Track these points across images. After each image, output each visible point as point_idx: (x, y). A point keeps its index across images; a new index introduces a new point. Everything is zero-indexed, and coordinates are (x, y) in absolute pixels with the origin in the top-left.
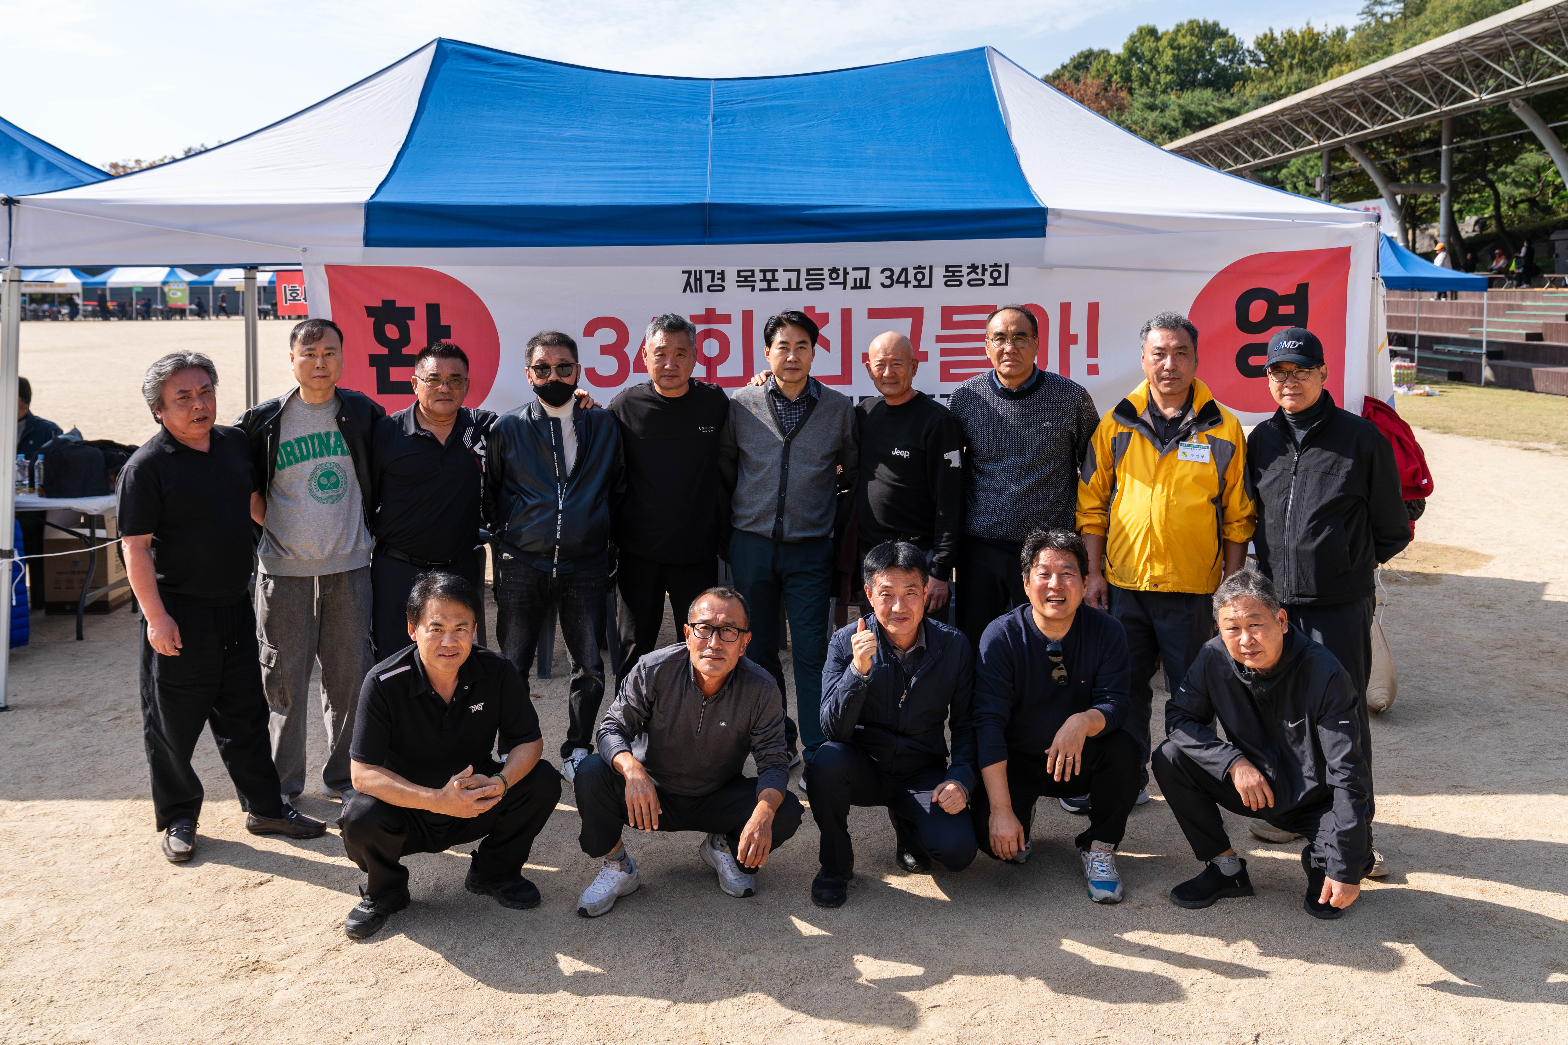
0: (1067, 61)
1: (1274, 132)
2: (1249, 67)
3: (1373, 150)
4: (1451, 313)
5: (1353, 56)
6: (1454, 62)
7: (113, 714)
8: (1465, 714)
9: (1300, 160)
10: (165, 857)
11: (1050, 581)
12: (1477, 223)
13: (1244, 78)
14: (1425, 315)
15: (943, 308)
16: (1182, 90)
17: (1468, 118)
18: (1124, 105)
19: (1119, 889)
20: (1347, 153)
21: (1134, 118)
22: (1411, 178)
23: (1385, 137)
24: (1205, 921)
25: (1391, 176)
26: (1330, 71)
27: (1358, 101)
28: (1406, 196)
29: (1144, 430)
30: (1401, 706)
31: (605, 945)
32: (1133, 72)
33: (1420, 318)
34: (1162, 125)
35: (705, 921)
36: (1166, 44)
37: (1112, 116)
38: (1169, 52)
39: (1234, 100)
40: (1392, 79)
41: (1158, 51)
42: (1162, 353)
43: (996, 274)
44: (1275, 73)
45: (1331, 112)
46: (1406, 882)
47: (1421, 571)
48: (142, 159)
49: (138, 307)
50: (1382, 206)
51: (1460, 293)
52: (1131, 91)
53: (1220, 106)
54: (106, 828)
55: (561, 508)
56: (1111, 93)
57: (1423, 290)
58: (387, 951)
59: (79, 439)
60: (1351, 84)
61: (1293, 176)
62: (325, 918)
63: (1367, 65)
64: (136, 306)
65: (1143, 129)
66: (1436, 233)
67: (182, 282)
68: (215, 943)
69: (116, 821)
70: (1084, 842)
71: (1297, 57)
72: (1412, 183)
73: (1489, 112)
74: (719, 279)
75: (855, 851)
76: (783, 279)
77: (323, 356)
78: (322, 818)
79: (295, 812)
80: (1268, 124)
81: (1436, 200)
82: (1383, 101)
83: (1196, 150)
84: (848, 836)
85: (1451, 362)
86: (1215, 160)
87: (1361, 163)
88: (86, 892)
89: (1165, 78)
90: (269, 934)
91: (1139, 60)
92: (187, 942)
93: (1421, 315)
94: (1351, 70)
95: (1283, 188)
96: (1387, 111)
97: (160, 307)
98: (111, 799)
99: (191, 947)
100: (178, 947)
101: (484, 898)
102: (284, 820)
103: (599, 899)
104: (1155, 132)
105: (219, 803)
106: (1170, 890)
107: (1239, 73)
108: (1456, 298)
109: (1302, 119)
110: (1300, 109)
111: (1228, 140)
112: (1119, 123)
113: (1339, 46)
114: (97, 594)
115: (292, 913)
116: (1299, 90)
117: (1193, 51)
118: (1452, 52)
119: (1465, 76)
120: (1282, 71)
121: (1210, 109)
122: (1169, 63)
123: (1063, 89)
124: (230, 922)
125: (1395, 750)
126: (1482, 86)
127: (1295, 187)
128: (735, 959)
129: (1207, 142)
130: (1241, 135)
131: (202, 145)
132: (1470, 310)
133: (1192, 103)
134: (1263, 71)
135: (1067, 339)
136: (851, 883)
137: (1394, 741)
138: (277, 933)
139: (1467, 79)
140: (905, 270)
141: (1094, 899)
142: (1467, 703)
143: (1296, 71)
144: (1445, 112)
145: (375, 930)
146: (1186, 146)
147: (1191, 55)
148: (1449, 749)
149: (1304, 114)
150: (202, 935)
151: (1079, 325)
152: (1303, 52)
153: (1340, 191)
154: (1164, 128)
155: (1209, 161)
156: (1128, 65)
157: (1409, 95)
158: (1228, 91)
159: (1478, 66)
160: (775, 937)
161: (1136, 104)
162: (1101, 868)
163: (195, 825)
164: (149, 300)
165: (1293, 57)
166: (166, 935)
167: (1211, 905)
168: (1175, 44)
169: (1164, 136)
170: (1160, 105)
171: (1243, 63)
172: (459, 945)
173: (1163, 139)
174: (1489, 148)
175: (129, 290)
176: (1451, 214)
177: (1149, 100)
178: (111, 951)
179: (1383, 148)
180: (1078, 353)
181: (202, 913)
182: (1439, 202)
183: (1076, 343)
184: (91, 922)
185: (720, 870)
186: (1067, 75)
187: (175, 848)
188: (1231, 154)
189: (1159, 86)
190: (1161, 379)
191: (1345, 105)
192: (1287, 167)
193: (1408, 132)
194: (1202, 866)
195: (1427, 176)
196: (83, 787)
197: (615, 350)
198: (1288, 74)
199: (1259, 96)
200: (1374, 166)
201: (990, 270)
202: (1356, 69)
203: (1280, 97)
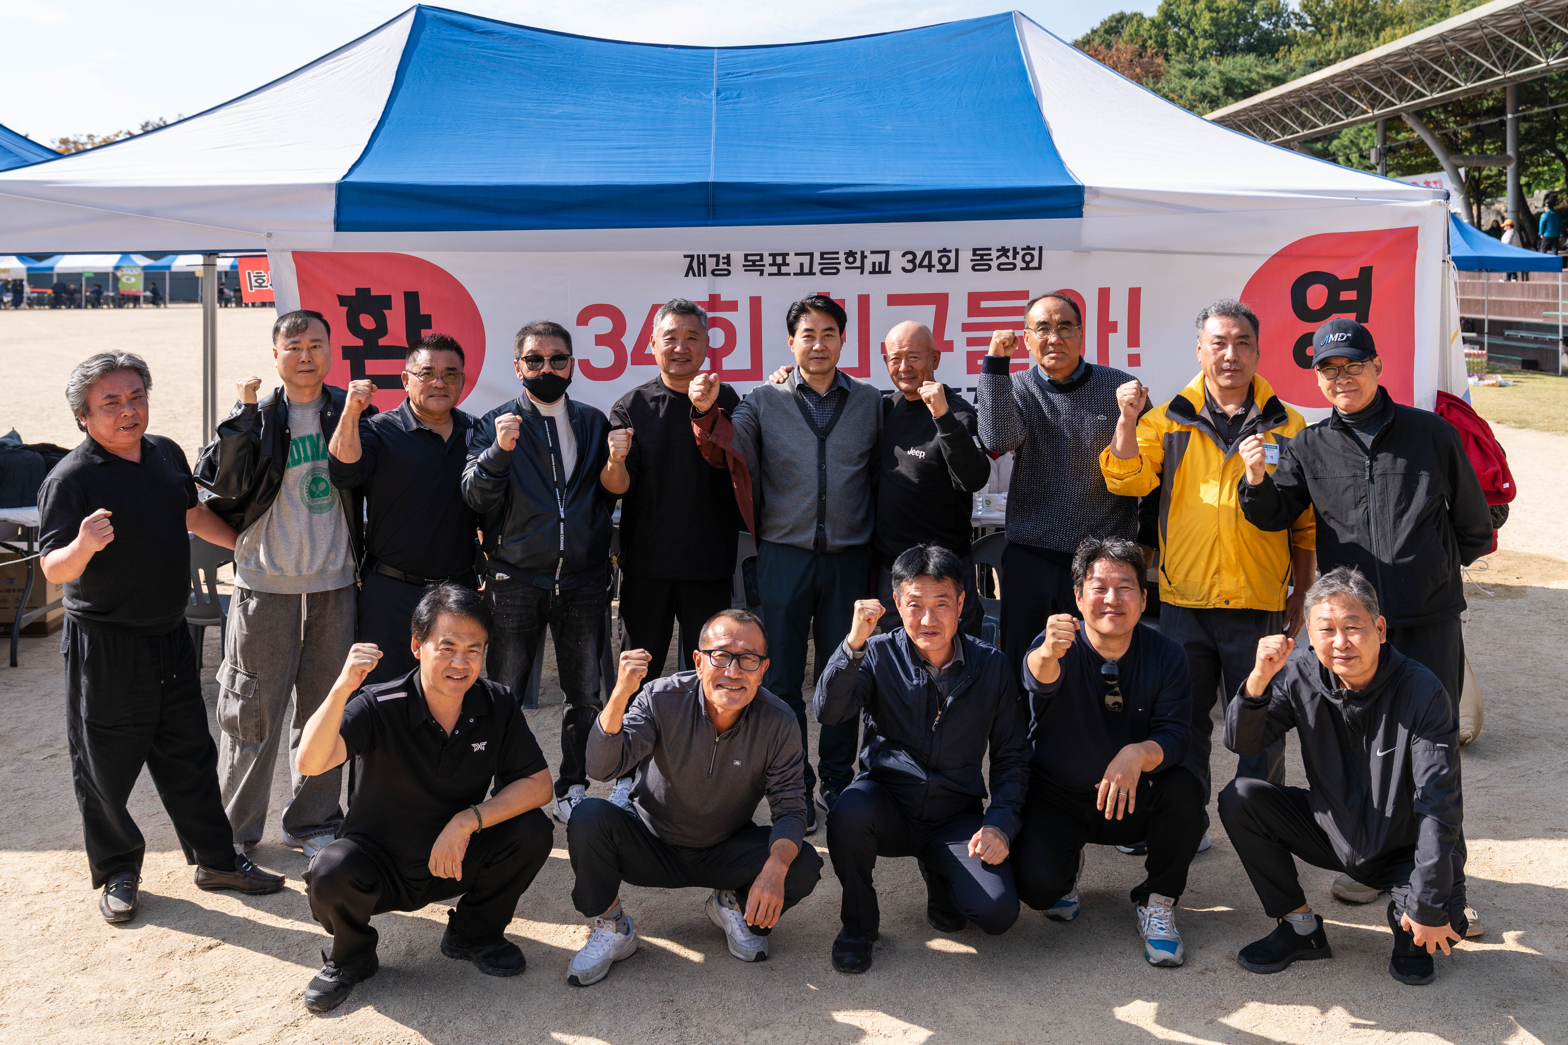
0: (1097, 25)
1: (1323, 100)
2: (1295, 31)
3: (1431, 118)
4: (1523, 296)
5: (1406, 19)
6: (1517, 25)
7: (48, 752)
8: (1560, 746)
9: (1352, 131)
10: (102, 917)
11: (1107, 596)
12: (1547, 197)
13: (1289, 42)
14: (1494, 298)
15: (970, 294)
16: (1222, 55)
17: (1535, 85)
18: (1160, 72)
19: (1180, 949)
20: (1404, 122)
21: (1172, 86)
22: (1473, 149)
23: (1444, 105)
24: (1278, 988)
25: (1452, 147)
26: (1382, 35)
27: (1415, 67)
28: (1470, 169)
29: (1204, 428)
30: (1488, 737)
31: (599, 1018)
32: (1169, 37)
33: (1489, 301)
34: (1202, 93)
35: (711, 990)
36: (1203, 6)
37: (1147, 84)
38: (1207, 15)
39: (1279, 66)
40: (1451, 43)
41: (1195, 14)
42: (1221, 342)
43: (1028, 258)
44: (1323, 37)
45: (1385, 78)
46: (1503, 942)
47: (1503, 583)
48: (95, 135)
49: (88, 294)
50: (1444, 180)
51: (1531, 274)
52: (1167, 57)
53: (1264, 72)
54: (37, 882)
55: (563, 516)
56: (1146, 60)
57: (1492, 271)
58: (352, 1026)
59: (17, 443)
60: (1407, 48)
61: (1345, 147)
62: (282, 987)
63: (1423, 28)
64: (86, 293)
65: (1181, 97)
66: (1503, 209)
67: (137, 266)
68: (157, 1018)
69: (49, 875)
70: (1140, 896)
71: (1346, 20)
72: (1476, 154)
73: (1557, 78)
74: (724, 263)
75: (880, 908)
76: (794, 263)
77: (309, 349)
78: (281, 870)
79: (250, 864)
80: (1317, 91)
81: (1501, 173)
82: (1441, 66)
83: (1240, 120)
84: (873, 891)
85: (1524, 349)
86: (1260, 131)
87: (1419, 133)
88: (12, 958)
89: (1203, 43)
90: (218, 1007)
91: (1175, 23)
92: (126, 1016)
93: (1489, 298)
94: (1404, 35)
95: (1335, 161)
96: (1446, 77)
97: (112, 294)
98: (44, 849)
99: (130, 1023)
100: (115, 1023)
101: (461, 963)
102: (237, 873)
103: (592, 965)
104: (1195, 100)
105: (165, 854)
106: (1237, 951)
107: (1284, 37)
108: (1527, 280)
109: (1354, 87)
110: (1352, 75)
111: (1275, 109)
112: (1156, 91)
113: (1392, 8)
114: (33, 615)
115: (245, 983)
116: (1349, 55)
117: (1233, 13)
118: (1515, 14)
119: (1530, 39)
120: (1331, 35)
121: (1254, 75)
122: (1207, 27)
123: (1095, 55)
124: (174, 993)
125: (1484, 787)
126: (1548, 50)
127: (1348, 160)
128: (746, 1034)
129: (1251, 111)
130: (1288, 104)
131: (161, 119)
132: (1544, 292)
133: (1234, 69)
134: (1310, 35)
135: (1106, 327)
136: (876, 945)
137: (1482, 777)
138: (228, 1005)
139: (1533, 43)
140: (928, 253)
141: (1152, 960)
142: (1562, 732)
143: (1346, 35)
144: (1509, 78)
145: (338, 1001)
146: (1229, 115)
147: (1231, 19)
148: (1544, 786)
149: (1356, 80)
150: (143, 1008)
151: (1119, 312)
152: (1353, 14)
153: (1398, 163)
154: (1204, 96)
155: (1254, 131)
156: (1164, 29)
157: (1469, 60)
158: (1273, 56)
159: (1543, 29)
160: (792, 1008)
161: (1172, 71)
162: (1159, 926)
163: (137, 880)
164: (100, 287)
165: (1342, 20)
166: (101, 1009)
167: (1284, 969)
168: (1214, 6)
169: (1204, 105)
170: (1199, 71)
171: (1289, 26)
172: (434, 1019)
173: (1203, 109)
174: (1558, 117)
175: (80, 275)
176: (1518, 188)
177: (1186, 66)
178: (39, 1028)
179: (1442, 117)
180: (1118, 342)
181: (143, 983)
182: (1506, 175)
183: (1115, 331)
184: (16, 994)
185: (728, 930)
186: (1097, 41)
187: (114, 907)
188: (1278, 124)
189: (1197, 52)
190: (1220, 371)
191: (1400, 71)
192: (1338, 138)
193: (1469, 100)
194: (1273, 924)
195: (1492, 147)
196: (12, 835)
197: (611, 340)
198: (1336, 38)
199: (1306, 62)
200: (1433, 136)
201: (1022, 253)
202: (1410, 33)
203: (1329, 63)
